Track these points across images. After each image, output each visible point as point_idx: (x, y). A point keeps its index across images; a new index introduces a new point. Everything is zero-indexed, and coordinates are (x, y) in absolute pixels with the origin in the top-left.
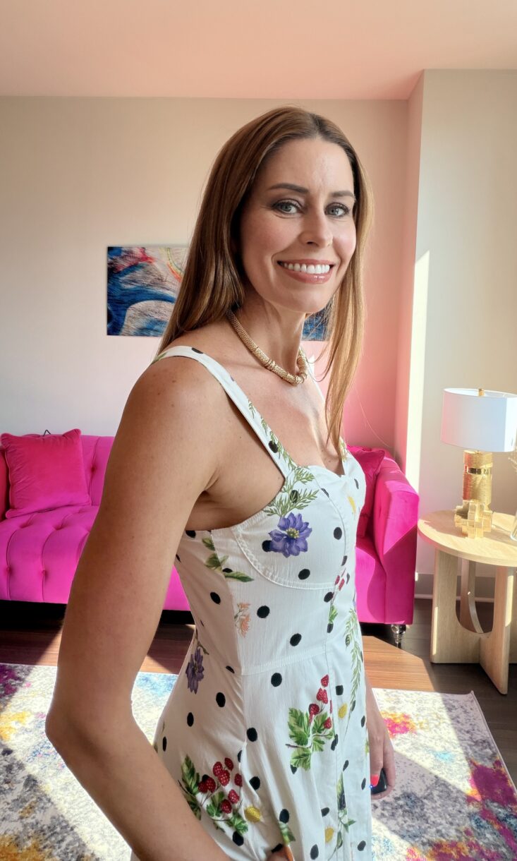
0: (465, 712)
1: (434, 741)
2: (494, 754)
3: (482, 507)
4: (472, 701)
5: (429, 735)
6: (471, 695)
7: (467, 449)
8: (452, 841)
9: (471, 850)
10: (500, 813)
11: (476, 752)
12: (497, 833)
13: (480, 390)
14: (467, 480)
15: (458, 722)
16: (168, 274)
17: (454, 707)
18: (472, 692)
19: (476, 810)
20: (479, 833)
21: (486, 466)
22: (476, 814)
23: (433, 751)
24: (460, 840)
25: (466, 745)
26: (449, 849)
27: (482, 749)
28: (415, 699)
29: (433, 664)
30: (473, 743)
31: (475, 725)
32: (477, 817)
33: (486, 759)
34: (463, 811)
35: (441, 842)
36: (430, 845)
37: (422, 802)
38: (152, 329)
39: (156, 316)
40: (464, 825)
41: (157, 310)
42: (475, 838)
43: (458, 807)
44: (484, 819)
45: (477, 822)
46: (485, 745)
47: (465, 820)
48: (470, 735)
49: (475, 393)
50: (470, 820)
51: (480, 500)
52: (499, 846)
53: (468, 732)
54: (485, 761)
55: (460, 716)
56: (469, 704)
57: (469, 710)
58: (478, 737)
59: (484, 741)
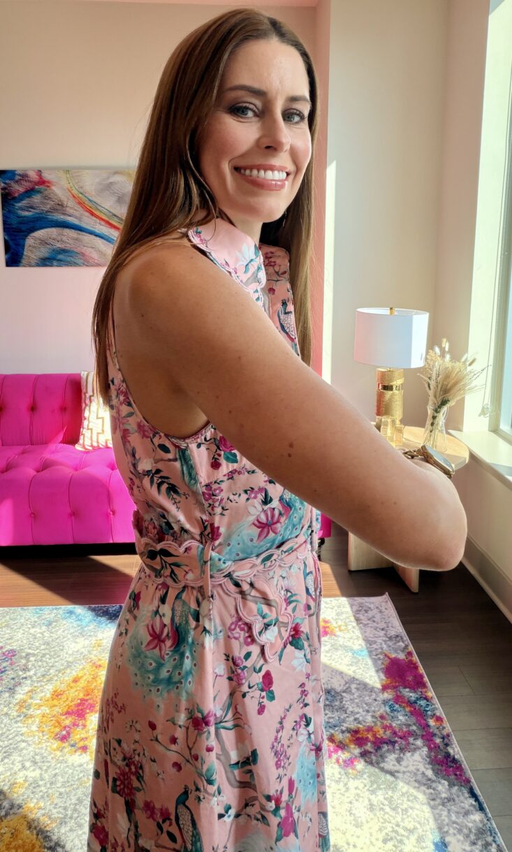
0: (381, 612)
1: (352, 640)
2: (407, 646)
3: (393, 422)
4: (387, 602)
5: (348, 636)
6: (386, 597)
7: (379, 367)
8: (368, 727)
9: (385, 731)
10: (411, 697)
11: (390, 646)
12: (409, 714)
13: (391, 309)
14: (380, 397)
15: (374, 621)
16: (68, 199)
17: (370, 608)
18: (387, 593)
19: (390, 697)
20: (392, 717)
21: (397, 382)
22: (389, 700)
23: (351, 650)
24: (376, 724)
25: (381, 641)
26: (366, 733)
27: (395, 643)
28: (334, 605)
29: (350, 572)
30: (387, 639)
31: (389, 622)
32: (391, 703)
33: (399, 651)
34: (378, 699)
35: (359, 728)
36: (349, 732)
37: (341, 695)
38: (54, 259)
39: (59, 245)
40: (379, 711)
41: (59, 238)
42: (389, 721)
43: (374, 696)
44: (397, 703)
45: (391, 707)
46: (398, 639)
47: (380, 707)
48: (384, 632)
49: (386, 311)
50: (385, 706)
51: (392, 415)
52: (410, 725)
53: (383, 629)
54: (398, 653)
55: (376, 616)
56: (384, 604)
57: (384, 610)
58: (392, 633)
59: (397, 636)
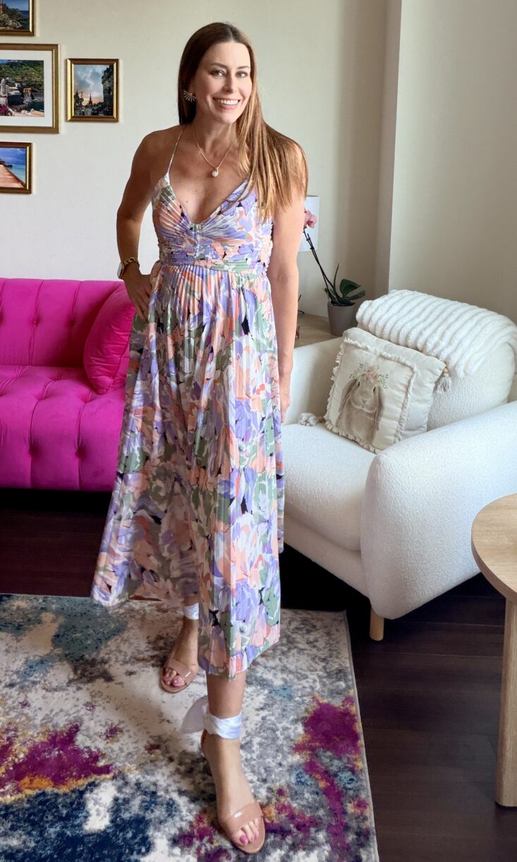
1: (273, 670)
5: (271, 663)
23: (269, 686)
30: (325, 675)
46: (339, 676)
48: (324, 664)
53: (324, 660)
59: (339, 671)
